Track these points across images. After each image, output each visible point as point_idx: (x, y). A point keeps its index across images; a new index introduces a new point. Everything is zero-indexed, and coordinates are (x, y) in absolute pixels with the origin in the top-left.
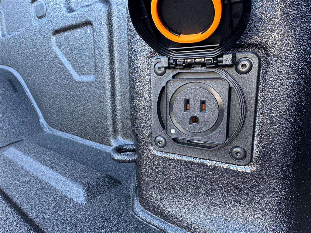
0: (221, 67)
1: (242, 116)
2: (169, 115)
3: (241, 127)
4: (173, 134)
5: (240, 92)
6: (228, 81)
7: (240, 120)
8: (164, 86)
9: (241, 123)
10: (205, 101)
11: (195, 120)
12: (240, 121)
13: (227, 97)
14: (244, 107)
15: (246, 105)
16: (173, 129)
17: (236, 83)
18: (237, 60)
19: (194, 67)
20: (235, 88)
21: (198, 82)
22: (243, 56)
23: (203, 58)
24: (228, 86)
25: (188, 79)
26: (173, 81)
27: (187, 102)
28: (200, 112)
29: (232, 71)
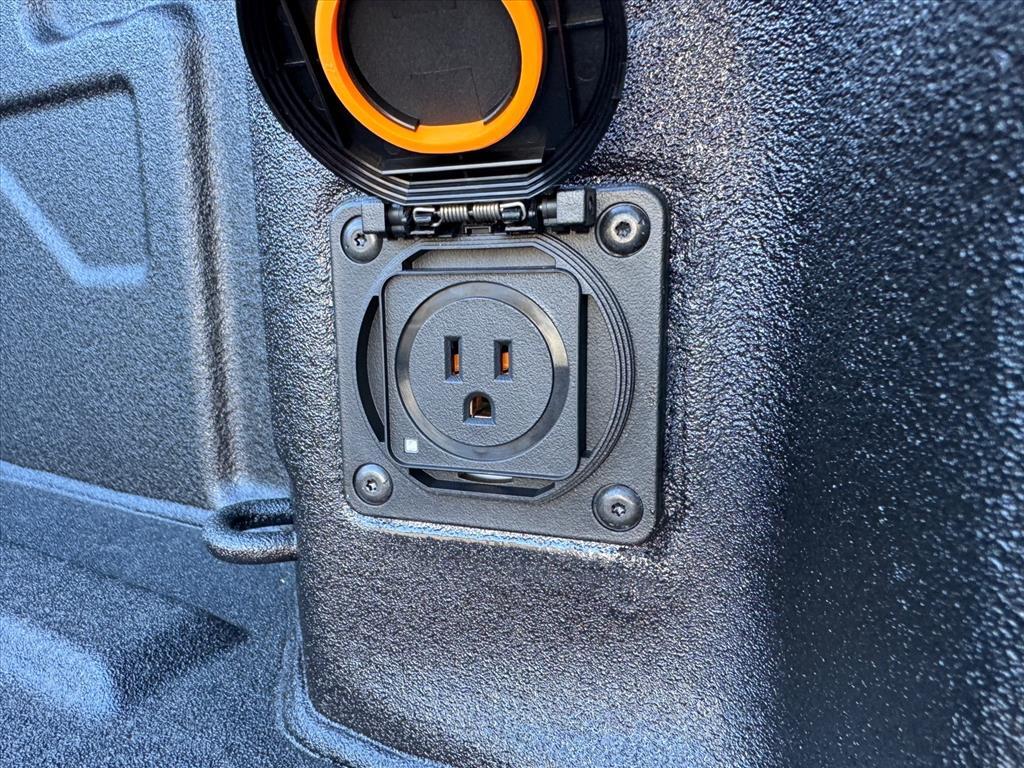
0: (554, 233)
1: (623, 387)
2: (397, 393)
3: (622, 421)
4: (410, 455)
5: (615, 310)
6: (575, 278)
7: (617, 399)
8: (377, 294)
9: (620, 408)
10: (509, 342)
11: (481, 405)
12: (619, 402)
13: (577, 329)
14: (628, 359)
15: (632, 351)
16: (414, 437)
17: (600, 284)
18: (599, 211)
19: (469, 233)
20: (596, 299)
21: (486, 279)
22: (618, 197)
23: (495, 203)
24: (577, 293)
25: (451, 272)
26: (403, 279)
27: (453, 346)
28: (496, 377)
29: (587, 243)
